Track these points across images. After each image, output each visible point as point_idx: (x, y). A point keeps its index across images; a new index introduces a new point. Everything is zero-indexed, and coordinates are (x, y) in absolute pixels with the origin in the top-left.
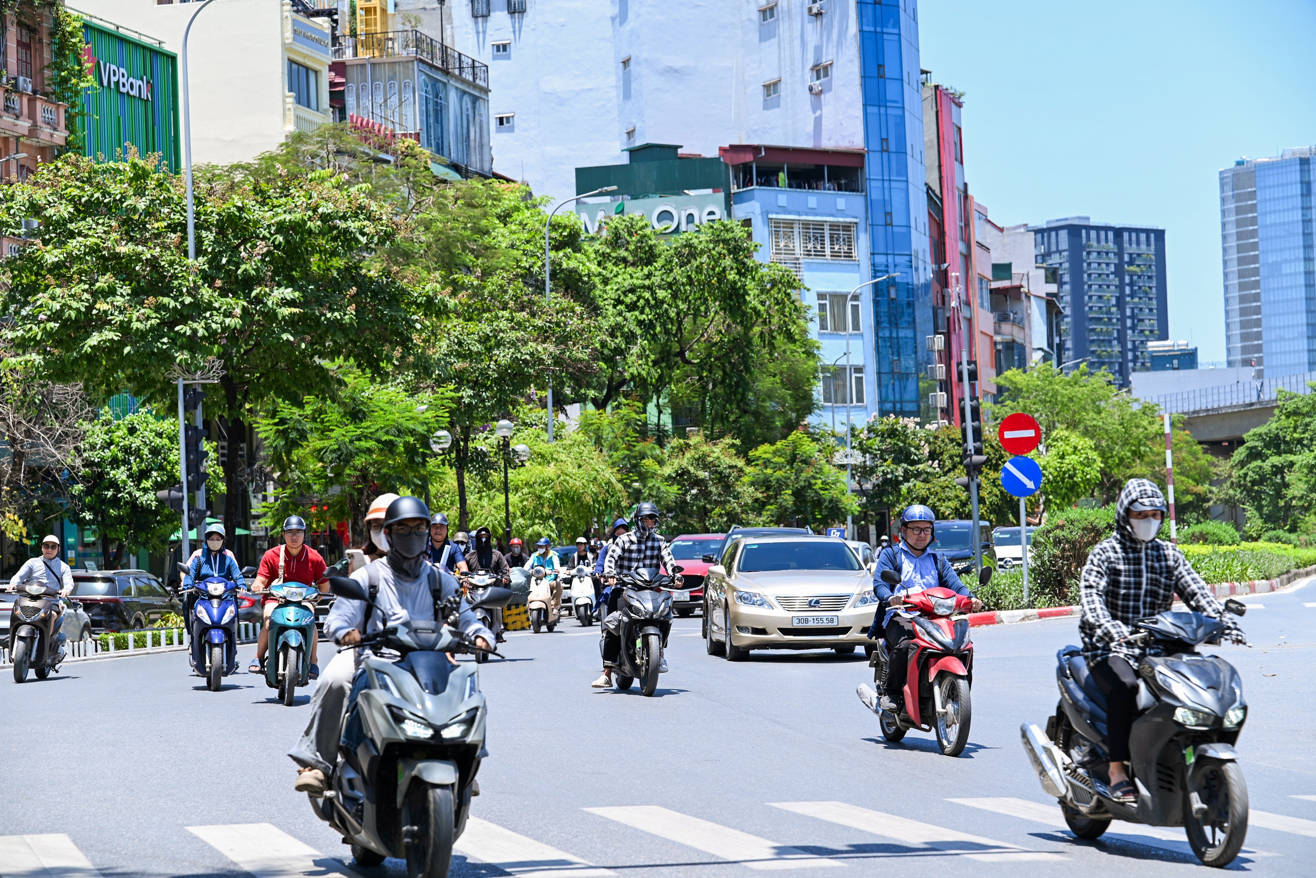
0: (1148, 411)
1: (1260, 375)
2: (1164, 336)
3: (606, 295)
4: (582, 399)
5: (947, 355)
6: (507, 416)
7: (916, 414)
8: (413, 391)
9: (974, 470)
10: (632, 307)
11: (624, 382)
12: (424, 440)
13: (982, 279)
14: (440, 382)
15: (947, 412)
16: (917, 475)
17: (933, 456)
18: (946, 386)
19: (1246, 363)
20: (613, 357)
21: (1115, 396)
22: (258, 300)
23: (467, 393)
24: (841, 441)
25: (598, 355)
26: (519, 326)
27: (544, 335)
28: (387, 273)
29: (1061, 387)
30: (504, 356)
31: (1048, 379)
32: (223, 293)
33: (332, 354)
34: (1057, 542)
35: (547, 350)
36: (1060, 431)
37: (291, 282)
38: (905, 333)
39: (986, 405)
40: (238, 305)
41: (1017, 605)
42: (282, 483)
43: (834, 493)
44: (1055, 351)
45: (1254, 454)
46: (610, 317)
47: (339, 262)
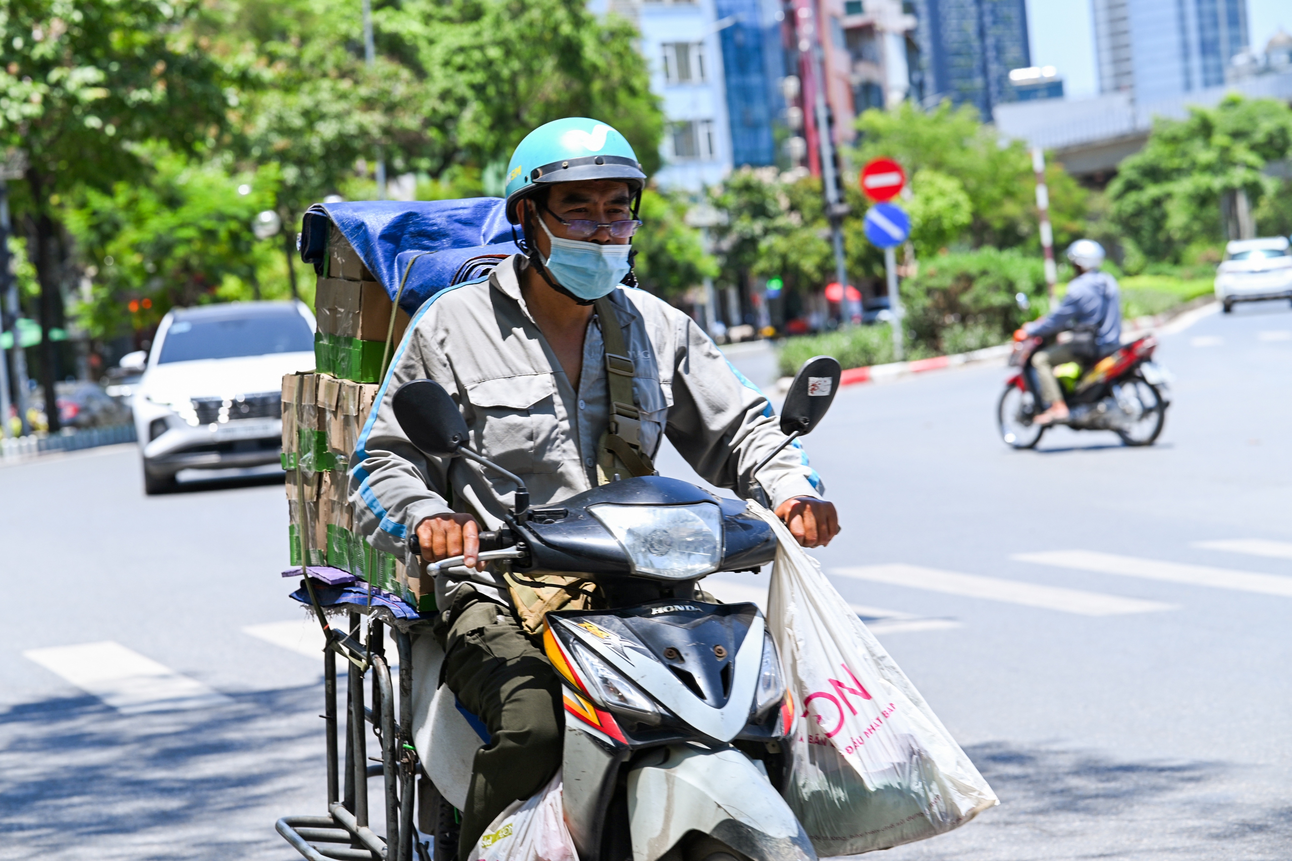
0: (1019, 147)
1: (1132, 101)
2: (1026, 62)
3: (432, 57)
4: (415, 170)
5: (801, 100)
6: (334, 192)
7: (771, 163)
8: (233, 172)
9: (836, 221)
10: (462, 68)
11: (456, 150)
12: (248, 225)
13: (835, 18)
14: (263, 160)
15: (805, 162)
16: (777, 230)
17: (793, 208)
18: (802, 132)
19: (1118, 88)
20: (444, 123)
21: (980, 131)
22: (58, 84)
23: (290, 174)
24: (694, 199)
25: (428, 123)
26: (343, 96)
27: (369, 104)
28: (195, 46)
29: (925, 128)
30: (328, 130)
31: (908, 118)
32: (20, 77)
33: (143, 137)
34: (929, 292)
35: (374, 120)
36: (924, 175)
37: (92, 61)
38: (755, 80)
39: (846, 152)
40: (36, 91)
41: (890, 360)
42: (98, 280)
43: (689, 256)
44: (917, 89)
45: (1131, 186)
46: (440, 80)
47: (142, 38)
